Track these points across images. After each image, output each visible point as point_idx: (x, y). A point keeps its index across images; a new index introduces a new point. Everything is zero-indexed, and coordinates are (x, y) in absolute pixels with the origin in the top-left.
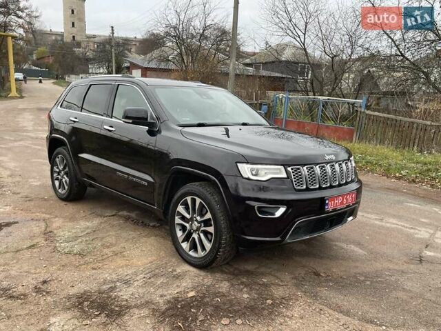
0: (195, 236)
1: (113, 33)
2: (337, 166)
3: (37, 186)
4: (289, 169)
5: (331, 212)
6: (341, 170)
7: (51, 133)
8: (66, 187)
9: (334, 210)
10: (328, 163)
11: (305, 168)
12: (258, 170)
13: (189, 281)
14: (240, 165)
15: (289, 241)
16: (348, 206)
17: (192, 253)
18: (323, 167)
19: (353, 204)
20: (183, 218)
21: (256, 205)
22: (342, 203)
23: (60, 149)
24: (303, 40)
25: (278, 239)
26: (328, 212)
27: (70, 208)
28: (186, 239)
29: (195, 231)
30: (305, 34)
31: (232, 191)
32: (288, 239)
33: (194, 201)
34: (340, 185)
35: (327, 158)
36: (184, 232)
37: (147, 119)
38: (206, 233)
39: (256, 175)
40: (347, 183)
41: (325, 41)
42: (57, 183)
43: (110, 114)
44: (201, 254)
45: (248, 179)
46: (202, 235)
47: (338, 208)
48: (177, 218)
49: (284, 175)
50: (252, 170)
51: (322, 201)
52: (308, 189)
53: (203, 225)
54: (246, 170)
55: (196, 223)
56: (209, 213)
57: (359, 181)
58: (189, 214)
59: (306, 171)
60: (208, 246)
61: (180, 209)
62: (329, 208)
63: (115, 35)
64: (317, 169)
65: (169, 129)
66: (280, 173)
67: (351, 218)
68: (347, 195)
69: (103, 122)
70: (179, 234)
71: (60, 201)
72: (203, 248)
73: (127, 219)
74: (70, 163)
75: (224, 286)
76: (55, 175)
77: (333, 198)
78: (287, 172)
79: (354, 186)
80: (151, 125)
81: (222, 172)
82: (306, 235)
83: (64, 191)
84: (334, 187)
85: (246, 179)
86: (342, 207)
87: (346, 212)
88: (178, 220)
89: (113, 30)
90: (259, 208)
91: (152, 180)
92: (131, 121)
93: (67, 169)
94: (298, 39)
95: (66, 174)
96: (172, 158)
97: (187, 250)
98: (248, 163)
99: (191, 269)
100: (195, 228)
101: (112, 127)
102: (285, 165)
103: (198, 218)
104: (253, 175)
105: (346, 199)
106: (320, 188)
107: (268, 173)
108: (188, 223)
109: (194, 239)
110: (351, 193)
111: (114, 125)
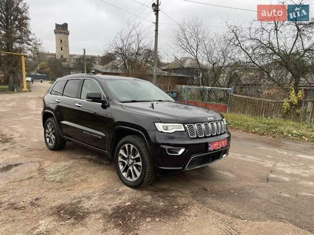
0: (130, 168)
1: (85, 53)
2: (215, 124)
3: (36, 142)
4: (186, 126)
5: (212, 151)
6: (218, 126)
7: (44, 110)
8: (53, 142)
9: (214, 150)
10: (210, 122)
11: (195, 125)
12: (167, 127)
13: (127, 196)
14: (156, 124)
15: (187, 169)
16: (222, 148)
17: (128, 179)
18: (207, 124)
19: (226, 147)
20: (123, 158)
21: (167, 147)
22: (218, 146)
23: (50, 119)
24: (196, 55)
25: (181, 168)
26: (210, 151)
27: (56, 155)
28: (125, 171)
29: (130, 165)
30: (197, 51)
31: (152, 140)
32: (187, 168)
33: (129, 147)
34: (217, 135)
35: (209, 119)
36: (124, 166)
37: (101, 98)
38: (137, 166)
39: (166, 130)
40: (221, 134)
41: (208, 55)
42: (48, 140)
43: (79, 97)
44: (134, 179)
45: (162, 132)
46: (134, 167)
47: (217, 149)
48: (119, 157)
49: (184, 130)
50: (163, 127)
51: (206, 145)
52: (197, 138)
53: (135, 161)
54: (160, 127)
55: (131, 160)
56: (138, 153)
57: (229, 133)
58: (127, 155)
59: (196, 127)
60: (138, 174)
61: (121, 152)
62: (211, 148)
63: (86, 54)
64: (203, 126)
65: (115, 104)
66: (181, 128)
67: (225, 155)
68: (221, 141)
69: (75, 102)
70: (121, 167)
71: (49, 150)
72: (136, 176)
73: (90, 160)
74: (56, 127)
75: (148, 198)
76: (47, 135)
77: (213, 143)
78: (185, 127)
79: (226, 136)
80: (103, 102)
81: (146, 129)
82: (197, 165)
83: (52, 145)
84: (214, 136)
85: (160, 132)
86: (219, 148)
87: (222, 151)
88: (120, 159)
89: (85, 51)
90: (169, 149)
91: (104, 135)
92: (91, 100)
93: (54, 131)
94: (193, 54)
95: (53, 134)
96: (116, 121)
97: (126, 177)
98: (161, 122)
99: (128, 188)
100: (130, 163)
101: (80, 104)
102: (184, 124)
103: (132, 157)
104: (164, 129)
105: (221, 143)
106: (205, 137)
107: (173, 128)
108: (126, 160)
109: (130, 170)
110: (224, 140)
111: (81, 103)
